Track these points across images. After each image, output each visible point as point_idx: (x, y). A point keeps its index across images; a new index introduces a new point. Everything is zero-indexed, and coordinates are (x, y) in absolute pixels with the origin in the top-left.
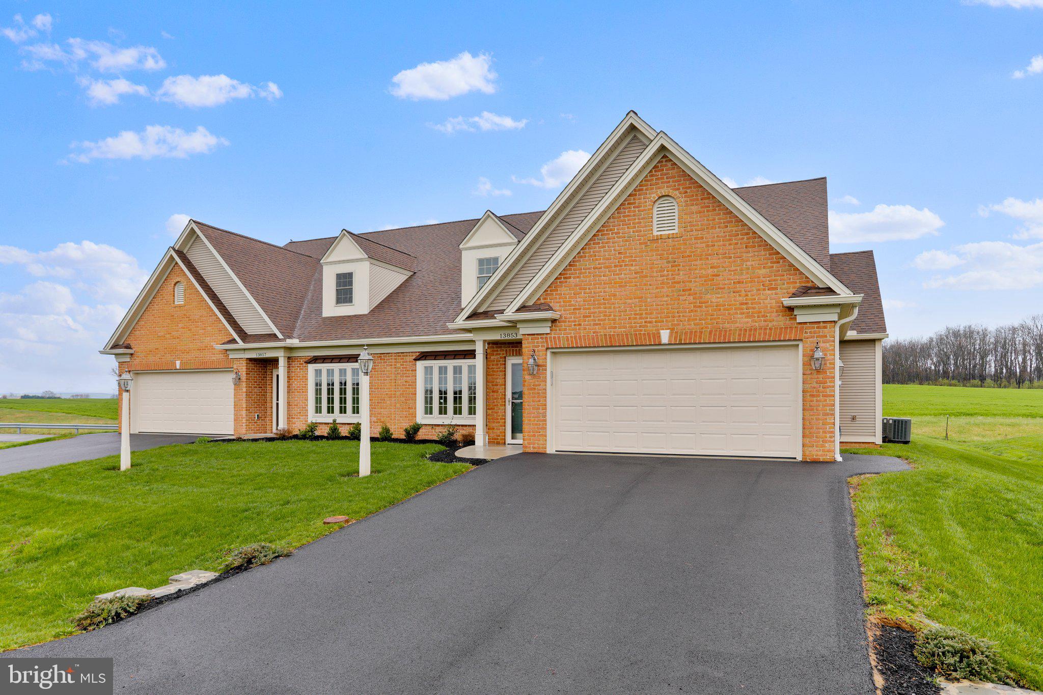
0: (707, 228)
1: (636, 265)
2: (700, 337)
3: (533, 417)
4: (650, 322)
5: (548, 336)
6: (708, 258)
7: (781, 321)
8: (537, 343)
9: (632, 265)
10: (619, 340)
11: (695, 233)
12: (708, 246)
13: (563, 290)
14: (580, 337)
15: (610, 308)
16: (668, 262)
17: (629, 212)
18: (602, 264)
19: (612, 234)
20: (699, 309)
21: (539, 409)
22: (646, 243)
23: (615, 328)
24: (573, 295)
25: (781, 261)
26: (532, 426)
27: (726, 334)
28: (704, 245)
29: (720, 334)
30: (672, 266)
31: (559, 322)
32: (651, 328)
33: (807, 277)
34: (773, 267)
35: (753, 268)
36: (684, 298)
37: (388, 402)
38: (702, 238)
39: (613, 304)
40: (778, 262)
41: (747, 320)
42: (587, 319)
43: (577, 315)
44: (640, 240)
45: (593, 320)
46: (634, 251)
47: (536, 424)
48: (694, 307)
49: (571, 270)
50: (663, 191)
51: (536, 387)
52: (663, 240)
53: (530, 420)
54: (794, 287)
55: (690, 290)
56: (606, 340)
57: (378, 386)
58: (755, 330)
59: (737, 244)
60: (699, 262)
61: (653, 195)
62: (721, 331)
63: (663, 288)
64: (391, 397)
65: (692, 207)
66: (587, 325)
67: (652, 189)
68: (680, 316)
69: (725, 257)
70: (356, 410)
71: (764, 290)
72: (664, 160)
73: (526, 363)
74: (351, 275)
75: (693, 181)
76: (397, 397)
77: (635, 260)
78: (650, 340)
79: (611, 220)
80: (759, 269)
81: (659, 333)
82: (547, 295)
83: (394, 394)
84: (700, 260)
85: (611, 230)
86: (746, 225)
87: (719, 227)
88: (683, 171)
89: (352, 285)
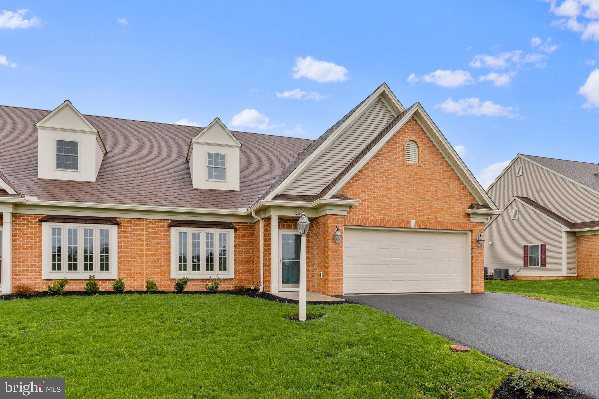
0: (433, 164)
1: (397, 179)
2: (430, 225)
3: (335, 272)
4: (405, 214)
5: (346, 217)
6: (433, 181)
7: (463, 220)
8: (338, 221)
9: (395, 178)
10: (388, 223)
11: (426, 165)
12: (433, 174)
13: (354, 187)
14: (366, 219)
15: (383, 203)
16: (414, 180)
17: (393, 145)
18: (378, 174)
19: (385, 157)
20: (428, 210)
21: (339, 266)
22: (402, 166)
23: (386, 216)
24: (361, 192)
25: (464, 188)
26: (334, 278)
27: (441, 225)
28: (431, 173)
30: (416, 183)
31: (352, 208)
32: (405, 218)
33: (475, 199)
34: (461, 191)
35: (453, 190)
36: (421, 202)
37: (139, 261)
38: (430, 169)
40: (463, 189)
41: (450, 218)
42: (369, 208)
43: (364, 205)
44: (399, 164)
45: (373, 209)
46: (396, 170)
48: (427, 208)
49: (360, 175)
50: (411, 137)
51: (337, 251)
52: (412, 167)
53: (333, 274)
54: (469, 203)
55: (425, 198)
56: (381, 223)
57: (128, 246)
58: (454, 223)
59: (446, 176)
60: (429, 183)
61: (406, 139)
62: (439, 223)
63: (411, 194)
64: (143, 256)
65: (426, 151)
66: (370, 212)
67: (405, 134)
68: (419, 212)
69: (441, 182)
70: (105, 267)
71: (457, 203)
72: (412, 119)
73: (331, 234)
74: (75, 144)
75: (426, 135)
76: (149, 256)
77: (396, 176)
78: (405, 225)
79: (384, 148)
80: (455, 191)
81: (410, 221)
82: (344, 189)
83: (146, 254)
84: (430, 181)
85: (383, 154)
86: (450, 166)
87: (438, 165)
88: (421, 128)
89: (77, 153)
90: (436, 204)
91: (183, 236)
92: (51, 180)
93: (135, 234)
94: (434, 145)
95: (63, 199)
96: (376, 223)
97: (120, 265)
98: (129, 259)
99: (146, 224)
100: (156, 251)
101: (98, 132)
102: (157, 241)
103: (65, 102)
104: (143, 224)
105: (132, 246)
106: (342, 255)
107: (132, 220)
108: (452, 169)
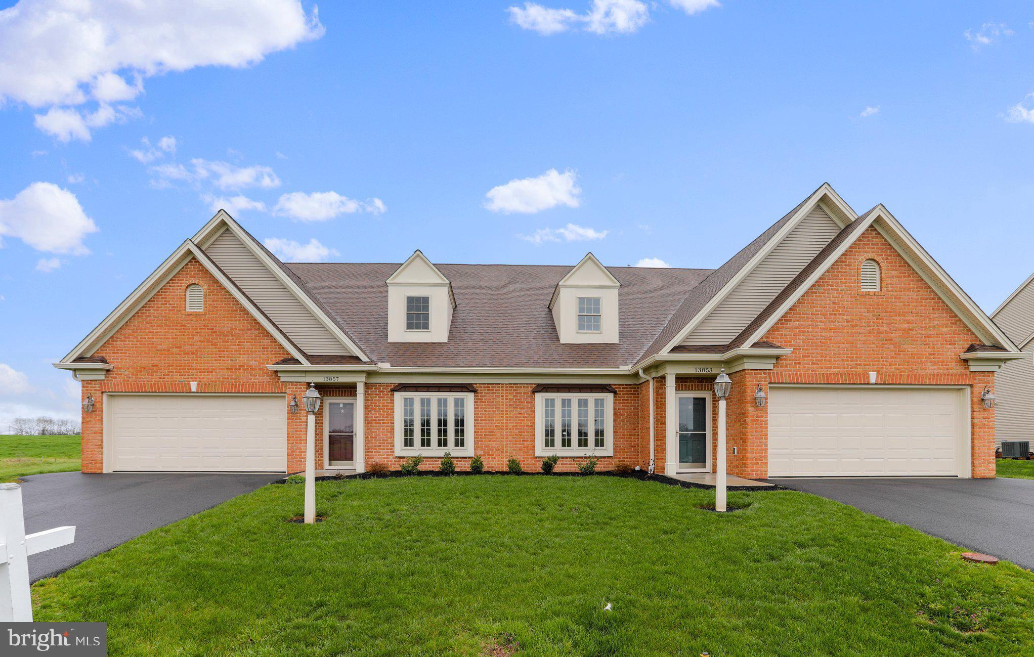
0: (904, 291)
1: (847, 315)
2: (900, 379)
3: (756, 447)
4: (860, 365)
5: (771, 372)
6: (904, 315)
7: (957, 369)
8: (760, 377)
9: (844, 315)
10: (835, 378)
11: (894, 293)
12: (904, 305)
13: (784, 331)
14: (801, 374)
16: (874, 315)
17: (841, 268)
18: (819, 311)
19: (828, 286)
20: (898, 356)
21: (762, 439)
22: (855, 297)
23: (831, 367)
24: (793, 336)
25: (958, 323)
26: (755, 455)
27: (919, 377)
28: (902, 304)
29: (915, 377)
30: (877, 319)
31: (781, 360)
32: (860, 369)
33: (977, 337)
34: (952, 327)
35: (938, 326)
36: (887, 346)
38: (900, 298)
39: (829, 347)
40: (956, 324)
41: (934, 368)
42: (806, 359)
43: (797, 355)
44: (851, 294)
45: (811, 360)
46: (846, 303)
47: (760, 453)
48: (895, 354)
49: (791, 313)
50: (869, 255)
51: (759, 419)
52: (870, 297)
53: (753, 449)
54: (968, 344)
55: (891, 340)
56: (824, 378)
58: (941, 375)
59: (926, 306)
60: (898, 318)
61: (861, 258)
62: (916, 375)
63: (870, 336)
64: (503, 430)
65: (893, 272)
66: (806, 365)
67: (860, 252)
68: (883, 361)
69: (918, 316)
70: (460, 443)
71: (946, 344)
72: (870, 229)
73: (750, 396)
74: (426, 300)
75: (893, 250)
76: (510, 429)
77: (847, 311)
78: (860, 380)
79: (827, 274)
80: (943, 327)
81: (868, 374)
82: (769, 334)
83: (506, 426)
84: (899, 316)
85: (826, 282)
86: (934, 291)
87: (913, 291)
88: (886, 241)
89: (428, 311)
90: (910, 348)
91: (550, 404)
92: (401, 343)
93: (493, 402)
94: (906, 262)
95: (415, 364)
96: (816, 379)
97: (477, 441)
98: (487, 433)
99: (507, 390)
100: (518, 423)
101: (450, 283)
102: (519, 410)
103: (415, 252)
104: (503, 390)
105: (490, 417)
106: (767, 424)
107: (490, 386)
108: (936, 295)
